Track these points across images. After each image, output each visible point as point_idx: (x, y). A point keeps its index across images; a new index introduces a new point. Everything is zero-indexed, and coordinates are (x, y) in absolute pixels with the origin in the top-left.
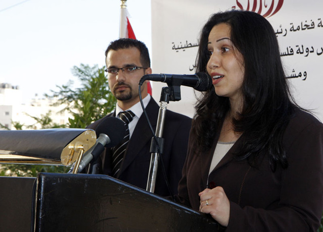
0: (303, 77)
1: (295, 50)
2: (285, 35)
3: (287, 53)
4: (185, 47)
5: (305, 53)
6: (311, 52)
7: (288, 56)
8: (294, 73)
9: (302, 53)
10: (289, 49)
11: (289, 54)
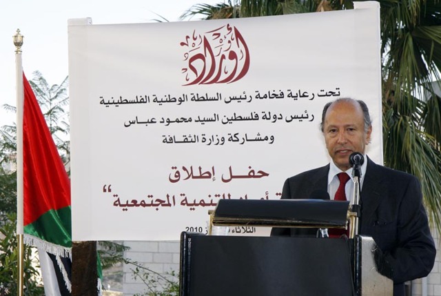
0: (270, 141)
1: (261, 116)
2: (249, 102)
3: (251, 118)
4: (118, 103)
5: (272, 120)
6: (279, 119)
7: (252, 121)
8: (259, 137)
9: (269, 119)
10: (254, 115)
11: (252, 119)
